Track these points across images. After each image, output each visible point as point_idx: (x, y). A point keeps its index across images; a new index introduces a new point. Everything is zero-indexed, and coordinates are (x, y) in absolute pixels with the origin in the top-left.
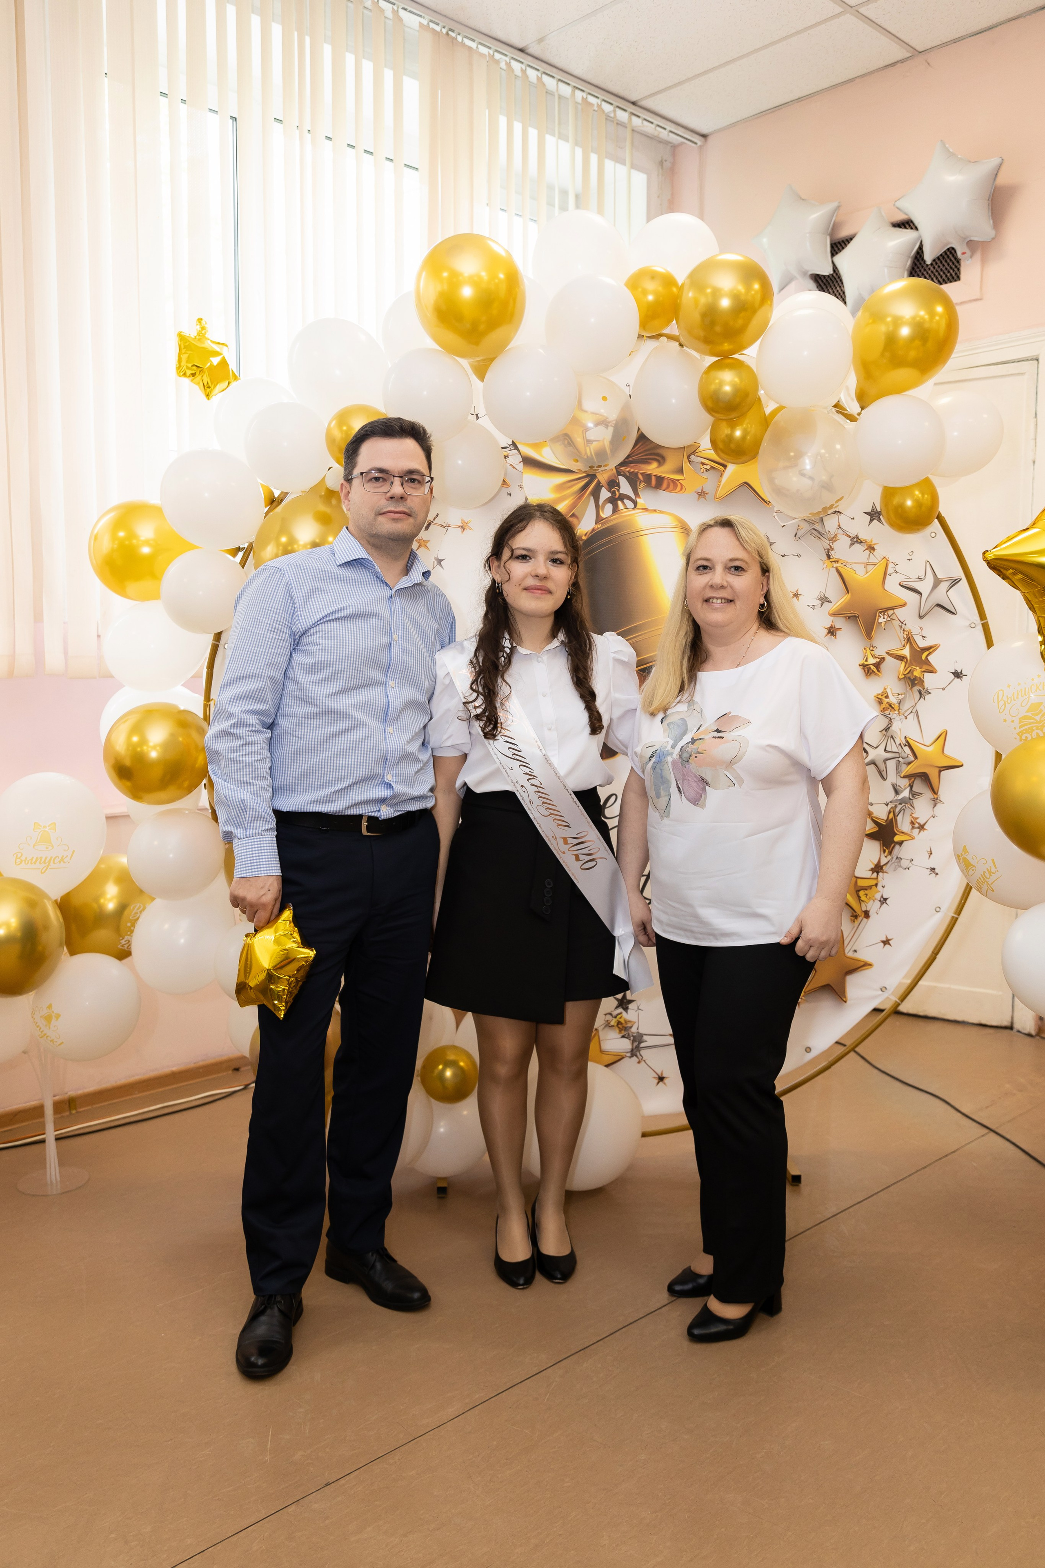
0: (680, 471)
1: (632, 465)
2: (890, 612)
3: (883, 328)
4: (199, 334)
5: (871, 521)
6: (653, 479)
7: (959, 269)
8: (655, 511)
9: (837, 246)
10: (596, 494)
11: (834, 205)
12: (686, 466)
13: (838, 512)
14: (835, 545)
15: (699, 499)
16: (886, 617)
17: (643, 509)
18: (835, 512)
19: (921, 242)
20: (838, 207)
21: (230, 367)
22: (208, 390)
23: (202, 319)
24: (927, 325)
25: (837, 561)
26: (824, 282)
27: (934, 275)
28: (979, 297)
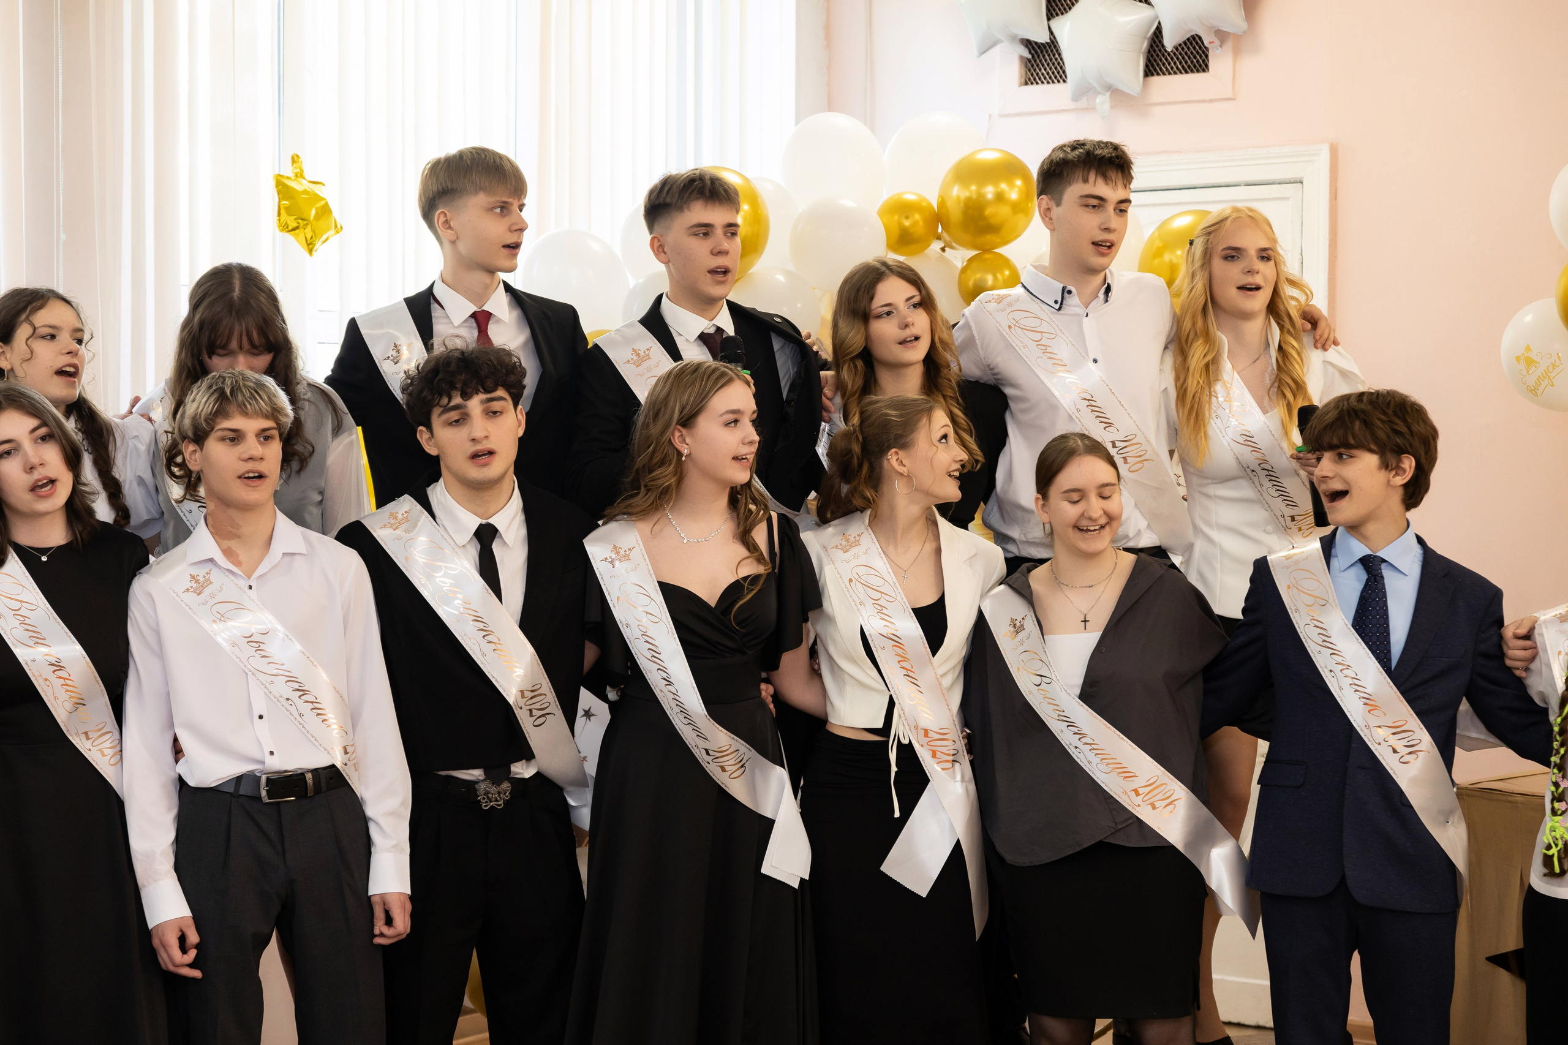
4: (295, 175)
7: (1207, 56)
9: (1058, 4)
19: (1159, 23)
22: (311, 245)
26: (1033, 48)
27: (1175, 63)
28: (1230, 95)
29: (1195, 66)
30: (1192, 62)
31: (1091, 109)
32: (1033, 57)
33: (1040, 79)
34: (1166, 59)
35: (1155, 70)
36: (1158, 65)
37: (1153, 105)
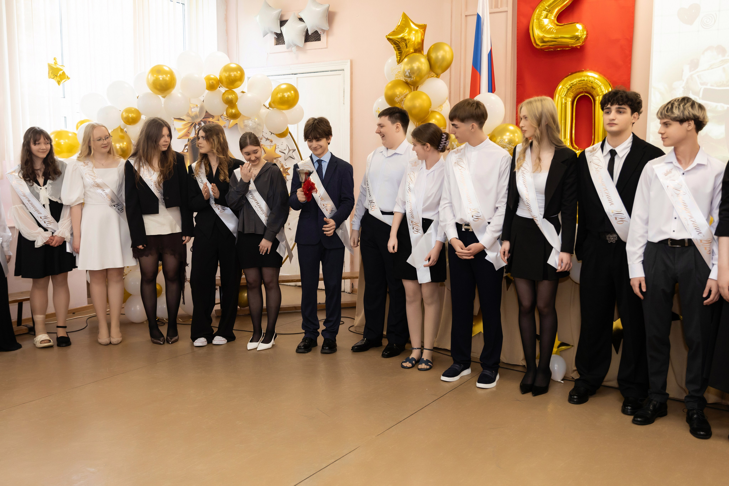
0: (219, 120)
1: (205, 118)
2: (277, 159)
5: (271, 134)
7: (320, 37)
9: (283, 23)
10: (195, 127)
11: (280, 10)
12: (221, 118)
13: (262, 131)
19: (306, 27)
20: (282, 11)
21: (66, 74)
22: (59, 82)
23: (55, 57)
26: (278, 35)
27: (313, 39)
28: (326, 47)
29: (318, 39)
30: (317, 38)
31: (292, 51)
32: (278, 37)
33: (280, 43)
34: (311, 38)
35: (308, 41)
36: (309, 39)
37: (307, 50)
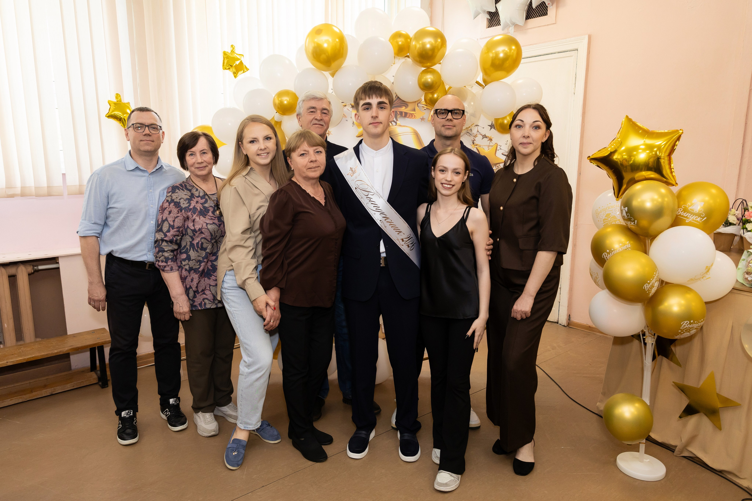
0: (414, 110)
1: (395, 108)
2: (498, 165)
3: (491, 55)
4: (231, 52)
5: (491, 129)
6: (403, 113)
7: (547, 10)
8: (404, 126)
12: (417, 108)
13: (478, 125)
14: (476, 139)
15: (421, 121)
16: (496, 167)
17: (399, 125)
18: (476, 125)
21: (244, 64)
22: (235, 74)
23: (233, 45)
24: (508, 54)
25: (477, 145)
26: (492, 15)
27: (536, 14)
28: (554, 23)
29: (543, 14)
32: (491, 18)
33: (493, 25)
34: (534, 13)
36: (531, 15)
37: (528, 29)
